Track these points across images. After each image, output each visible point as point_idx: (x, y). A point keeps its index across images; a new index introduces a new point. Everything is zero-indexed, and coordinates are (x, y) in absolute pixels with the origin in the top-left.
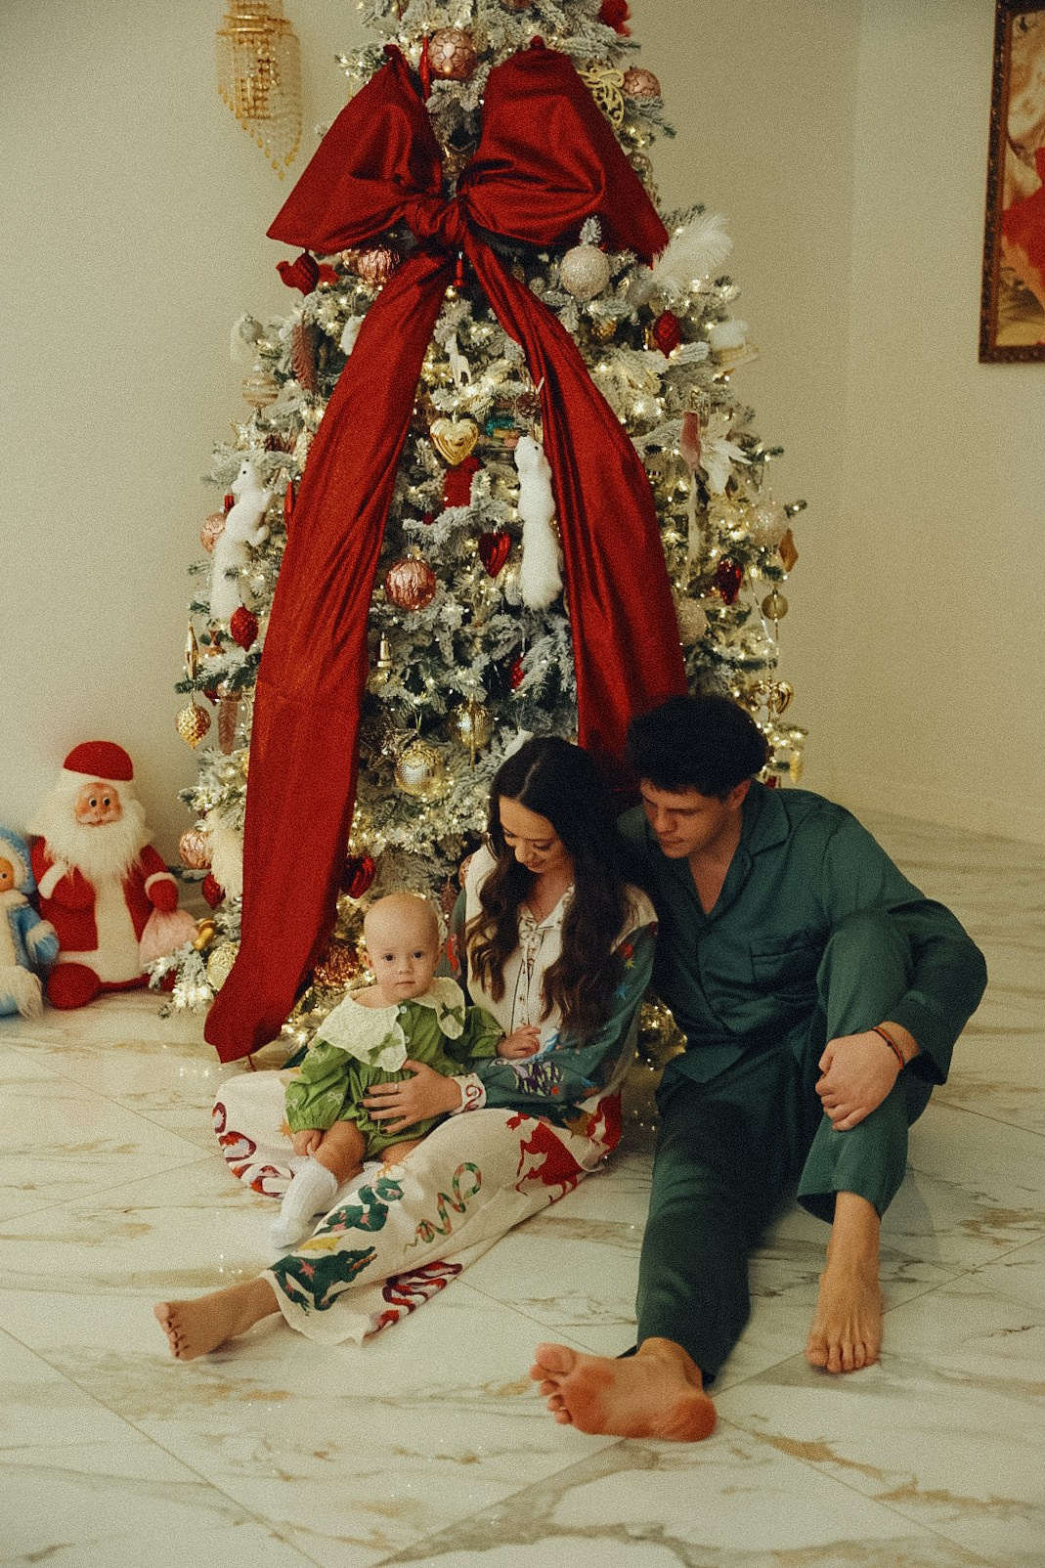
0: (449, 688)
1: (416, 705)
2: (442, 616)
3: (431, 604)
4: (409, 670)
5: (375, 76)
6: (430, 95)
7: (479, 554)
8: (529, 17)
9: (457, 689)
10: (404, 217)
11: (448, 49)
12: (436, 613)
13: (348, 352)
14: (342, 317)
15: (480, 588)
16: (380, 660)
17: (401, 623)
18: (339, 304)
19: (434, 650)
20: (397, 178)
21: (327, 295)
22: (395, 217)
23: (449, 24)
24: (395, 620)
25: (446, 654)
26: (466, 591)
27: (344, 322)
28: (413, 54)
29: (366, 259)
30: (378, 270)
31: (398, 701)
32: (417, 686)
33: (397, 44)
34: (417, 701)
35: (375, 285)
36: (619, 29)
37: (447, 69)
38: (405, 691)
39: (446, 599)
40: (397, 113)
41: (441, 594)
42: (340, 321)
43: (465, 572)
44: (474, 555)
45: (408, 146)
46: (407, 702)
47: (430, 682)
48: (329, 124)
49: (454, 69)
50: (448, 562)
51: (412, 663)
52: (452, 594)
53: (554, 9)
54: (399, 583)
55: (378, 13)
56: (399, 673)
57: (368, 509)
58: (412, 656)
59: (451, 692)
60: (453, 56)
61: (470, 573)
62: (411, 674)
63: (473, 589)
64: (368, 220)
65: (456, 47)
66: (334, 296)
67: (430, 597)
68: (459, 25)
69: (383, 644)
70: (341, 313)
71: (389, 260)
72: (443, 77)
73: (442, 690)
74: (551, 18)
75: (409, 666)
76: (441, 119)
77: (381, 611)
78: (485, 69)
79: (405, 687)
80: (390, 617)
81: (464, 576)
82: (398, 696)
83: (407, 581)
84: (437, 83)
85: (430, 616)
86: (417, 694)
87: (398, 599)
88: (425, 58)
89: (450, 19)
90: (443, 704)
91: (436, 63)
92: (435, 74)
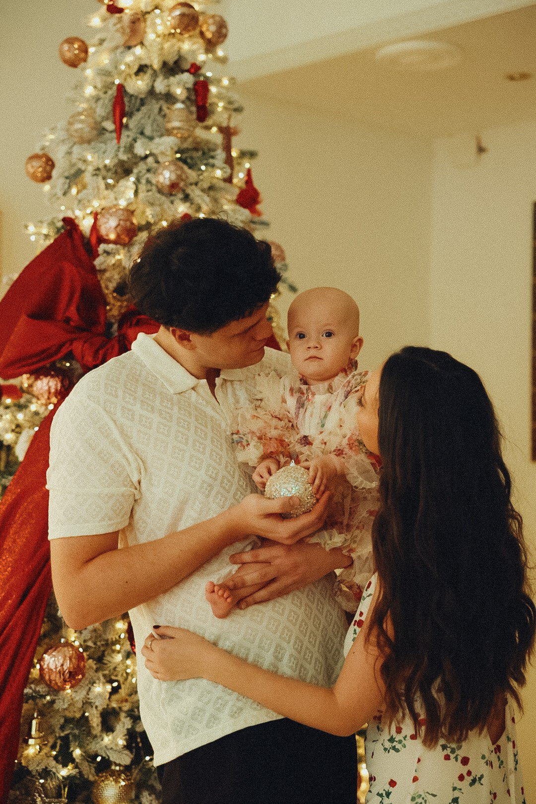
0: (97, 755)
1: (63, 777)
2: (91, 696)
3: (81, 684)
4: (59, 742)
5: (55, 241)
6: (98, 255)
7: (127, 635)
8: (181, 199)
9: (104, 755)
10: (71, 350)
11: (112, 222)
12: (84, 692)
13: (21, 458)
14: (18, 429)
15: (127, 667)
16: (31, 737)
17: (53, 702)
18: (16, 419)
19: (83, 721)
20: (67, 320)
21: (8, 411)
22: (64, 350)
23: (115, 202)
24: (48, 698)
25: (95, 725)
26: (115, 669)
27: (20, 433)
28: (86, 224)
29: (39, 383)
30: (50, 393)
31: (46, 773)
32: (65, 758)
33: (73, 217)
34: (64, 772)
35: (46, 405)
36: (253, 210)
37: (112, 236)
38: (54, 762)
39: (95, 678)
40: (69, 270)
41: (90, 674)
42: (17, 433)
43: (114, 651)
44: (122, 636)
45: (77, 296)
46: (54, 773)
47: (77, 753)
48: (15, 276)
49: (118, 236)
50: (99, 643)
51: (62, 735)
52: (100, 674)
53: (201, 193)
54: (52, 667)
55: (60, 193)
56: (50, 744)
57: (28, 599)
58: (62, 728)
59: (99, 759)
60: (116, 227)
61: (119, 652)
62: (61, 745)
63: (120, 668)
64: (43, 352)
65: (120, 220)
66: (12, 413)
67: (80, 677)
68: (123, 203)
69: (34, 722)
70: (18, 426)
71: (59, 385)
72: (107, 241)
73: (91, 757)
74: (198, 200)
75: (60, 737)
76: (107, 275)
77: (35, 691)
78: (143, 236)
79: (56, 758)
80: (44, 697)
81: (113, 655)
82: (46, 768)
83: (59, 665)
84: (102, 247)
85: (79, 696)
86: (65, 765)
87: (50, 681)
88: (95, 228)
89: (116, 199)
90: (93, 770)
91: (103, 231)
92: (101, 240)
